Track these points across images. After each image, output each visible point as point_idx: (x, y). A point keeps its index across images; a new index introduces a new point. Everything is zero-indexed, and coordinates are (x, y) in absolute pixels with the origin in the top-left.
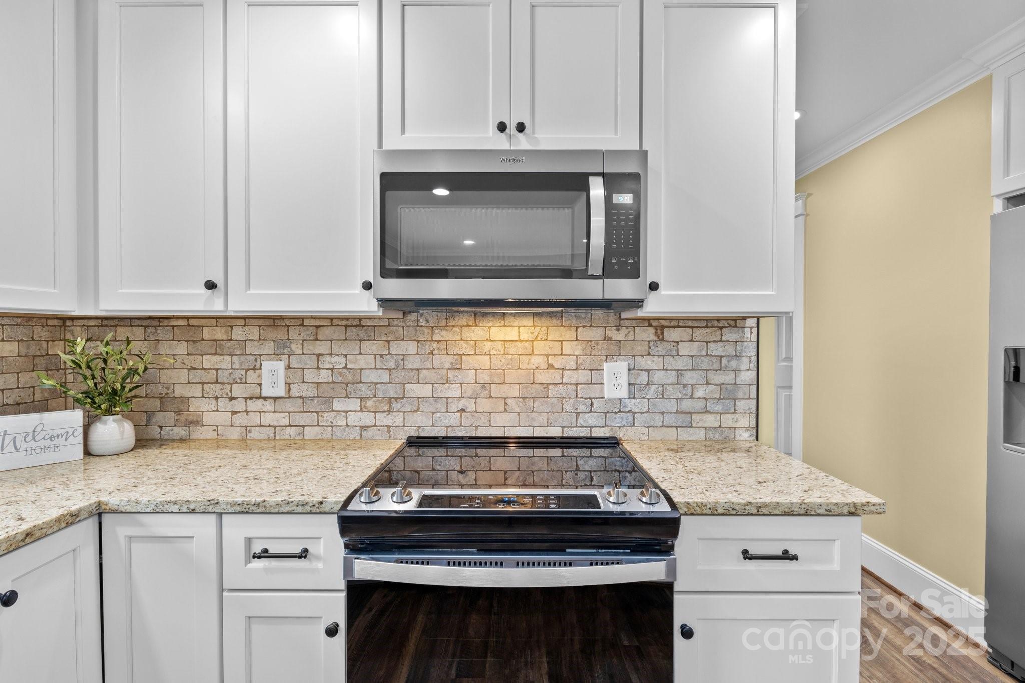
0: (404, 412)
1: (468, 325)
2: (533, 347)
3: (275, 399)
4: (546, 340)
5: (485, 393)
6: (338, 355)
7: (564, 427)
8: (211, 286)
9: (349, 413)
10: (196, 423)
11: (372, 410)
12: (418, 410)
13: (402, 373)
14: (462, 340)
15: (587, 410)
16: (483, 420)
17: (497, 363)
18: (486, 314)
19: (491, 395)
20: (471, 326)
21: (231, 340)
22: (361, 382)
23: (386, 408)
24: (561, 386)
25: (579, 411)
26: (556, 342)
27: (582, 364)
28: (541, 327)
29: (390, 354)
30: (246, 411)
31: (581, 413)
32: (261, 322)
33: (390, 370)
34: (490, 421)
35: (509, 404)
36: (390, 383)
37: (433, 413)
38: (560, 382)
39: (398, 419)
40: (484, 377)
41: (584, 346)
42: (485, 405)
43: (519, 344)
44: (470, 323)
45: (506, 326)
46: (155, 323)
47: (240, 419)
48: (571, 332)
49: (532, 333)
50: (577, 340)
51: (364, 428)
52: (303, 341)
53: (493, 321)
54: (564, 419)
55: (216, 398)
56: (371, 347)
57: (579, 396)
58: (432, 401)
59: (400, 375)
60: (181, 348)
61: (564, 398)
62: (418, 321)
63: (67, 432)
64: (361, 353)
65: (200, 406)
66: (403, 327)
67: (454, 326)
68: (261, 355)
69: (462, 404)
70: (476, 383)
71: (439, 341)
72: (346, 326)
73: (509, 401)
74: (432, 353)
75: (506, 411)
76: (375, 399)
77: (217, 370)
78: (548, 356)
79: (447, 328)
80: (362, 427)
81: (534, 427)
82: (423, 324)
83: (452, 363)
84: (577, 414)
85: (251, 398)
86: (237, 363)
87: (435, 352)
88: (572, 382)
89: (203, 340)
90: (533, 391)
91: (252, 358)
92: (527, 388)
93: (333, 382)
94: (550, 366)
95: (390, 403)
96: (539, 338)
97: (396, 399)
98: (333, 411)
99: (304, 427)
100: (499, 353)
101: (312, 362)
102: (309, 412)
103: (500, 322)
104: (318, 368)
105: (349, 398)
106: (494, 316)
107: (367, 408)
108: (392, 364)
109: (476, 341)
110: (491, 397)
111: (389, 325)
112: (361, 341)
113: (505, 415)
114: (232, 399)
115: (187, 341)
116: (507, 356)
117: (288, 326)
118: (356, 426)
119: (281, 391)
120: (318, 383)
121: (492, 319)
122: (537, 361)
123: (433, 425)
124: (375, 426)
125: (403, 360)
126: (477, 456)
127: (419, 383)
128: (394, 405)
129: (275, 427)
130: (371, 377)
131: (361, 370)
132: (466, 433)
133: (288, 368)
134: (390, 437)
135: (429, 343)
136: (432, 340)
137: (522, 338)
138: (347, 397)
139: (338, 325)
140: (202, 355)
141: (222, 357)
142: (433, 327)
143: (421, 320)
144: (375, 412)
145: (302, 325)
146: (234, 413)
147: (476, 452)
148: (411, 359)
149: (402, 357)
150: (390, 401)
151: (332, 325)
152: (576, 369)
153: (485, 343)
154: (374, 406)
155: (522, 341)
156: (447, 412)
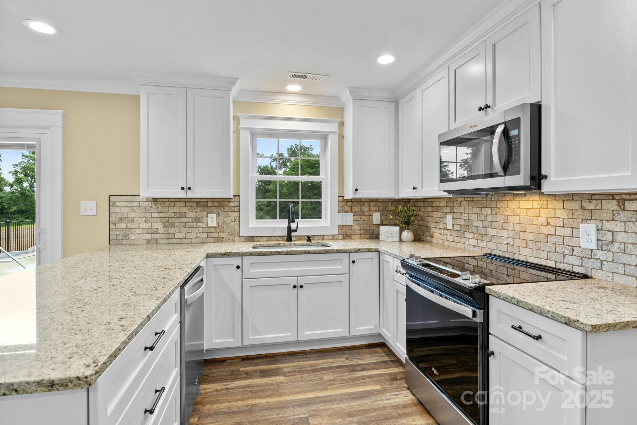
0: (487, 241)
1: (510, 200)
2: (539, 212)
3: (450, 230)
4: (547, 208)
5: (517, 237)
6: (466, 213)
7: (557, 262)
8: (414, 188)
9: (470, 239)
10: (432, 236)
11: (476, 239)
12: (491, 241)
13: (486, 223)
14: (508, 208)
15: (570, 254)
16: (516, 251)
17: (523, 221)
18: (517, 194)
19: (520, 237)
20: (512, 200)
21: (440, 206)
22: (473, 226)
23: (481, 239)
24: (555, 236)
25: (565, 253)
26: (552, 210)
27: (566, 224)
28: (544, 200)
29: (482, 214)
30: (443, 234)
31: (566, 254)
32: (446, 200)
33: (482, 221)
34: (520, 251)
35: (528, 243)
36: (482, 227)
37: (497, 243)
38: (554, 234)
39: (484, 244)
40: (517, 228)
41: (568, 213)
42: (517, 242)
43: (533, 210)
44: (511, 199)
45: (527, 200)
46: (425, 200)
47: (442, 237)
48: (560, 204)
49: (539, 204)
50: (564, 208)
51: (474, 246)
52: (457, 207)
53: (521, 197)
54: (560, 258)
55: (437, 228)
56: (476, 210)
57: (565, 244)
58: (496, 237)
59: (485, 223)
60: (429, 209)
61: (556, 244)
62: (492, 198)
64: (473, 213)
65: (434, 230)
66: (486, 201)
67: (504, 200)
68: (447, 213)
69: (509, 240)
70: (514, 230)
71: (499, 208)
72: (469, 201)
73: (528, 242)
74: (496, 214)
75: (527, 247)
76: (477, 234)
77: (437, 217)
78: (547, 218)
79: (502, 201)
80: (473, 246)
81: (540, 259)
82: (493, 200)
83: (504, 219)
84: (564, 255)
85: (444, 229)
86: (441, 215)
87: (498, 213)
88: (561, 235)
89: (434, 206)
90: (540, 237)
91: (444, 213)
92: (536, 235)
93: (465, 225)
94: (548, 224)
95: (482, 236)
96: (543, 207)
97: (484, 235)
98: (465, 237)
99: (457, 242)
100: (524, 215)
101: (459, 216)
102: (458, 237)
103: (524, 198)
104: (461, 219)
105: (470, 232)
106: (521, 195)
107: (475, 238)
108: (483, 219)
109: (513, 208)
110: (520, 238)
111: (482, 201)
112: (473, 207)
113: (526, 249)
114: (440, 229)
115: (431, 207)
116: (527, 217)
117: (453, 201)
118: (471, 245)
119: (451, 228)
120: (461, 225)
121: (520, 196)
122: (542, 220)
123: (497, 250)
124: (477, 246)
125: (486, 217)
126: (514, 269)
127: (492, 228)
128: (483, 237)
129: (450, 241)
130: (476, 224)
131: (473, 220)
132: (510, 256)
133: (453, 218)
134: (482, 252)
135: (496, 209)
136: (497, 208)
137: (534, 207)
138: (469, 232)
139: (466, 201)
140: (434, 212)
141: (438, 213)
142: (497, 201)
143: (493, 198)
144: (477, 240)
145: (457, 201)
146: (441, 234)
147: (514, 267)
148: (489, 216)
149: (486, 215)
150: (482, 235)
151: (465, 201)
152: (563, 227)
153: (517, 209)
154: (477, 237)
155: (534, 209)
156: (502, 244)
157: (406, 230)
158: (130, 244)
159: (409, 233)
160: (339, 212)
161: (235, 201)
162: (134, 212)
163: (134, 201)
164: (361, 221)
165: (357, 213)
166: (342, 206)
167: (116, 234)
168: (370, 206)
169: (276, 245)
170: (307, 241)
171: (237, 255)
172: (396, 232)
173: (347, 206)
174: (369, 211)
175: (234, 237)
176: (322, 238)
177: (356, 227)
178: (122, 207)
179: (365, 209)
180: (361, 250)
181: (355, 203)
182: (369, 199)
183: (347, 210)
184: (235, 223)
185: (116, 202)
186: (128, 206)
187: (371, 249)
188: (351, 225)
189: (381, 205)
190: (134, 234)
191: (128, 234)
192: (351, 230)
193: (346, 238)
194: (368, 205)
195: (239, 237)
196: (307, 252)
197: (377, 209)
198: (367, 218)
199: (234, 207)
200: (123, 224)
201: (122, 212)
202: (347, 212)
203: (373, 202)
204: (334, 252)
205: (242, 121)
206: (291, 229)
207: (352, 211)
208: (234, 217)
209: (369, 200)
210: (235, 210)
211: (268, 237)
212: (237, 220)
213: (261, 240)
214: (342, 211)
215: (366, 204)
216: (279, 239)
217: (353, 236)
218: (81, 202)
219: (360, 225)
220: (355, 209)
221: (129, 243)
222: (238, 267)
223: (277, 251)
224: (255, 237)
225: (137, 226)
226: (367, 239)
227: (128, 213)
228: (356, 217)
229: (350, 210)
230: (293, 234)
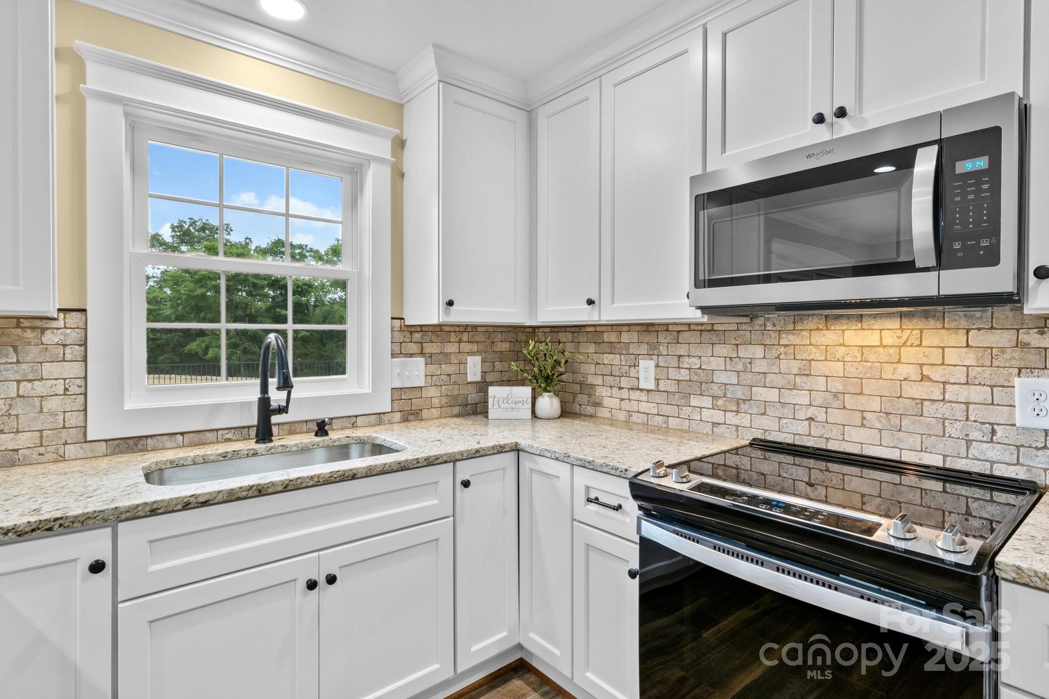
0: (751, 414)
1: (818, 329)
2: (900, 354)
3: (648, 391)
4: (920, 345)
5: (838, 403)
6: (694, 357)
7: (948, 456)
8: (590, 302)
9: (703, 409)
10: (598, 404)
11: (722, 409)
12: (764, 414)
13: (749, 376)
14: (811, 344)
15: (985, 439)
16: (835, 432)
17: (852, 370)
18: (838, 317)
19: (844, 406)
20: (821, 330)
21: (620, 342)
22: (712, 382)
23: (734, 408)
24: (942, 403)
25: (970, 438)
26: (933, 349)
27: (975, 378)
28: (913, 330)
29: (738, 357)
30: (629, 399)
31: (974, 440)
32: (639, 328)
33: (738, 372)
34: (843, 435)
35: (867, 418)
36: (738, 384)
37: (780, 418)
38: (941, 398)
39: (745, 420)
40: (836, 386)
41: (980, 355)
42: (836, 416)
43: (881, 350)
44: (821, 327)
45: (864, 329)
46: (578, 330)
47: (625, 405)
48: (959, 337)
49: (899, 337)
50: (968, 346)
51: (715, 424)
52: (668, 343)
53: (847, 324)
54: (948, 446)
55: (611, 387)
56: (723, 350)
57: (972, 418)
58: (778, 405)
59: (747, 378)
60: (591, 348)
61: (946, 419)
62: (765, 325)
63: (523, 400)
64: (713, 356)
65: (602, 392)
66: (751, 331)
67: (802, 330)
68: (639, 355)
69: (811, 412)
70: (827, 391)
71: (786, 346)
72: (701, 331)
73: (867, 415)
74: (778, 357)
75: (863, 425)
76: (724, 399)
77: (611, 365)
78: (921, 365)
79: (795, 332)
80: (713, 423)
81: (901, 449)
82: (770, 328)
83: (799, 369)
84: (969, 443)
85: (632, 389)
86: (624, 360)
87: (782, 357)
88: (959, 400)
89: (604, 342)
90: (900, 406)
91: (633, 357)
92: (891, 402)
93: (690, 380)
94: (924, 378)
95: (738, 404)
96: (909, 343)
97: (744, 400)
98: (690, 406)
99: (668, 417)
100: (855, 360)
101: (674, 362)
102: (672, 405)
103: (856, 325)
104: (679, 367)
105: (703, 395)
106: (849, 318)
107: (718, 407)
108: (740, 367)
109: (827, 346)
110: (844, 408)
111: (738, 330)
112: (713, 344)
113: (862, 430)
114: (620, 388)
115: (595, 343)
116: (865, 363)
117: (658, 331)
118: (708, 422)
119: (651, 386)
120: (678, 381)
121: (846, 321)
122: (904, 370)
123: (779, 431)
124: (725, 424)
125: (750, 363)
126: (827, 470)
127: (765, 387)
128: (742, 406)
129: (648, 414)
130: (720, 377)
131: (713, 370)
132: (815, 443)
133: (657, 366)
134: (738, 436)
135: (776, 347)
136: (779, 345)
137: (885, 344)
138: (701, 395)
139: (695, 330)
140: (603, 354)
141: (615, 355)
142: (780, 331)
143: (768, 324)
144: (725, 411)
145: (667, 330)
146: (622, 400)
147: (826, 466)
148: (758, 363)
149: (749, 360)
150: (738, 402)
151: (689, 330)
152: (967, 383)
153: (838, 348)
154: (724, 405)
155: (885, 347)
156: (794, 418)
157: (547, 394)
159: (554, 399)
160: (393, 355)
161: (65, 327)
164: (443, 377)
165: (434, 357)
166: (401, 343)
168: (460, 341)
169: (224, 457)
170: (316, 435)
171: (90, 522)
172: (525, 400)
173: (411, 342)
174: (459, 352)
175: (65, 444)
176: (353, 424)
177: (432, 392)
179: (451, 348)
180: (482, 453)
181: (430, 334)
182: (459, 326)
183: (411, 352)
184: (68, 400)
187: (502, 447)
188: (421, 388)
189: (483, 340)
192: (421, 397)
193: (410, 417)
194: (457, 339)
195: (86, 442)
196: (346, 475)
197: (474, 348)
198: (454, 368)
199: (65, 346)
202: (411, 357)
203: (467, 333)
204: (419, 465)
205: (91, 69)
206: (270, 405)
207: (422, 353)
208: (65, 379)
209: (458, 329)
210: (68, 356)
211: (192, 435)
212: (73, 389)
213: (169, 444)
214: (401, 353)
215: (453, 337)
216: (228, 436)
217: (425, 414)
219: (441, 386)
220: (430, 348)
222: (97, 567)
223: (251, 487)
224: (146, 437)
226: (458, 416)
228: (433, 369)
229: (419, 351)
230: (275, 419)
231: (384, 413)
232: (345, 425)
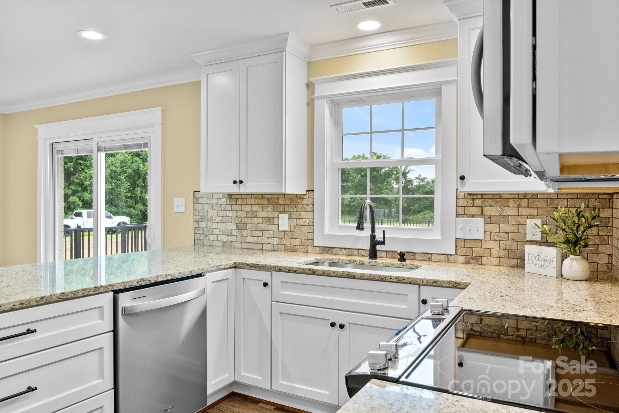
63: (550, 259)
158: (209, 246)
160: (457, 215)
161: (308, 198)
162: (213, 210)
163: (212, 198)
164: (501, 234)
165: (493, 218)
166: (465, 207)
167: (199, 234)
168: (519, 206)
170: (398, 261)
172: (552, 259)
173: (473, 206)
174: (518, 215)
175: (308, 246)
176: (429, 259)
177: (491, 245)
178: (203, 204)
179: (510, 212)
180: (439, 284)
181: (490, 200)
182: (518, 194)
183: (473, 213)
184: (309, 227)
185: (199, 198)
186: (208, 204)
187: (459, 284)
188: (481, 240)
189: (545, 205)
190: (213, 234)
191: (208, 234)
192: (481, 248)
193: (471, 261)
194: (516, 205)
195: (314, 246)
196: (350, 275)
197: (535, 212)
198: (513, 228)
199: (308, 205)
200: (204, 223)
201: (203, 210)
202: (473, 217)
203: (526, 200)
204: (391, 280)
207: (482, 215)
208: (308, 219)
209: (517, 196)
210: (309, 210)
211: (349, 250)
212: (311, 224)
213: (340, 253)
214: (464, 214)
215: (512, 203)
217: (484, 260)
218: (175, 198)
219: (499, 241)
220: (488, 211)
221: (208, 244)
222: (265, 285)
224: (332, 248)
225: (214, 226)
226: (512, 267)
227: (208, 210)
228: (491, 227)
229: (480, 213)
231: (451, 255)
232: (424, 258)
